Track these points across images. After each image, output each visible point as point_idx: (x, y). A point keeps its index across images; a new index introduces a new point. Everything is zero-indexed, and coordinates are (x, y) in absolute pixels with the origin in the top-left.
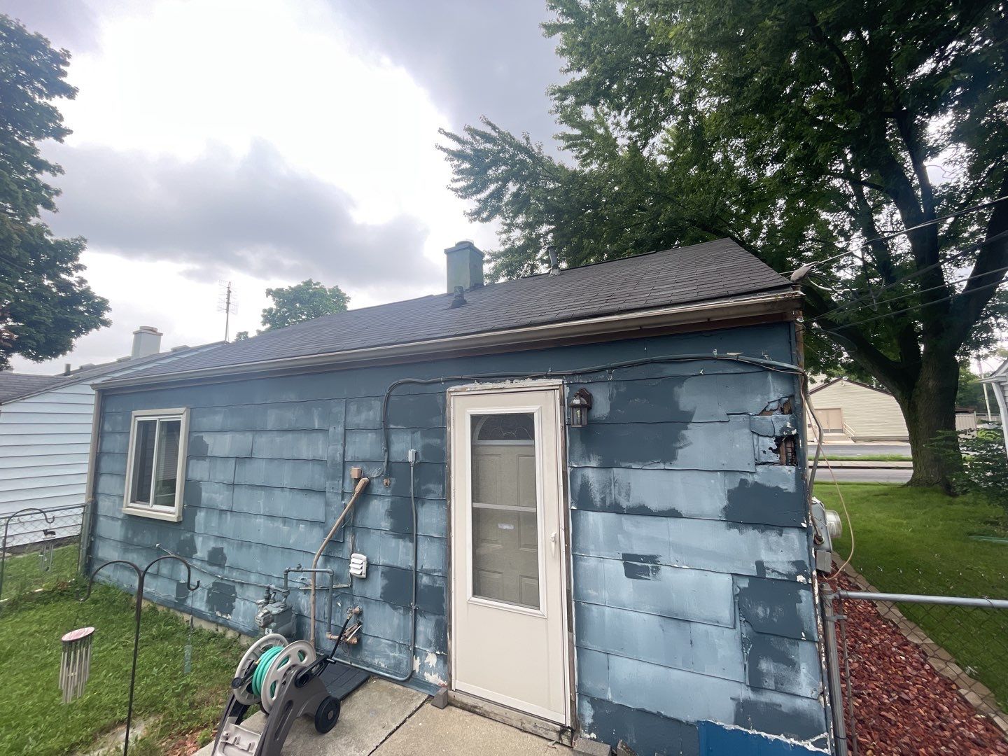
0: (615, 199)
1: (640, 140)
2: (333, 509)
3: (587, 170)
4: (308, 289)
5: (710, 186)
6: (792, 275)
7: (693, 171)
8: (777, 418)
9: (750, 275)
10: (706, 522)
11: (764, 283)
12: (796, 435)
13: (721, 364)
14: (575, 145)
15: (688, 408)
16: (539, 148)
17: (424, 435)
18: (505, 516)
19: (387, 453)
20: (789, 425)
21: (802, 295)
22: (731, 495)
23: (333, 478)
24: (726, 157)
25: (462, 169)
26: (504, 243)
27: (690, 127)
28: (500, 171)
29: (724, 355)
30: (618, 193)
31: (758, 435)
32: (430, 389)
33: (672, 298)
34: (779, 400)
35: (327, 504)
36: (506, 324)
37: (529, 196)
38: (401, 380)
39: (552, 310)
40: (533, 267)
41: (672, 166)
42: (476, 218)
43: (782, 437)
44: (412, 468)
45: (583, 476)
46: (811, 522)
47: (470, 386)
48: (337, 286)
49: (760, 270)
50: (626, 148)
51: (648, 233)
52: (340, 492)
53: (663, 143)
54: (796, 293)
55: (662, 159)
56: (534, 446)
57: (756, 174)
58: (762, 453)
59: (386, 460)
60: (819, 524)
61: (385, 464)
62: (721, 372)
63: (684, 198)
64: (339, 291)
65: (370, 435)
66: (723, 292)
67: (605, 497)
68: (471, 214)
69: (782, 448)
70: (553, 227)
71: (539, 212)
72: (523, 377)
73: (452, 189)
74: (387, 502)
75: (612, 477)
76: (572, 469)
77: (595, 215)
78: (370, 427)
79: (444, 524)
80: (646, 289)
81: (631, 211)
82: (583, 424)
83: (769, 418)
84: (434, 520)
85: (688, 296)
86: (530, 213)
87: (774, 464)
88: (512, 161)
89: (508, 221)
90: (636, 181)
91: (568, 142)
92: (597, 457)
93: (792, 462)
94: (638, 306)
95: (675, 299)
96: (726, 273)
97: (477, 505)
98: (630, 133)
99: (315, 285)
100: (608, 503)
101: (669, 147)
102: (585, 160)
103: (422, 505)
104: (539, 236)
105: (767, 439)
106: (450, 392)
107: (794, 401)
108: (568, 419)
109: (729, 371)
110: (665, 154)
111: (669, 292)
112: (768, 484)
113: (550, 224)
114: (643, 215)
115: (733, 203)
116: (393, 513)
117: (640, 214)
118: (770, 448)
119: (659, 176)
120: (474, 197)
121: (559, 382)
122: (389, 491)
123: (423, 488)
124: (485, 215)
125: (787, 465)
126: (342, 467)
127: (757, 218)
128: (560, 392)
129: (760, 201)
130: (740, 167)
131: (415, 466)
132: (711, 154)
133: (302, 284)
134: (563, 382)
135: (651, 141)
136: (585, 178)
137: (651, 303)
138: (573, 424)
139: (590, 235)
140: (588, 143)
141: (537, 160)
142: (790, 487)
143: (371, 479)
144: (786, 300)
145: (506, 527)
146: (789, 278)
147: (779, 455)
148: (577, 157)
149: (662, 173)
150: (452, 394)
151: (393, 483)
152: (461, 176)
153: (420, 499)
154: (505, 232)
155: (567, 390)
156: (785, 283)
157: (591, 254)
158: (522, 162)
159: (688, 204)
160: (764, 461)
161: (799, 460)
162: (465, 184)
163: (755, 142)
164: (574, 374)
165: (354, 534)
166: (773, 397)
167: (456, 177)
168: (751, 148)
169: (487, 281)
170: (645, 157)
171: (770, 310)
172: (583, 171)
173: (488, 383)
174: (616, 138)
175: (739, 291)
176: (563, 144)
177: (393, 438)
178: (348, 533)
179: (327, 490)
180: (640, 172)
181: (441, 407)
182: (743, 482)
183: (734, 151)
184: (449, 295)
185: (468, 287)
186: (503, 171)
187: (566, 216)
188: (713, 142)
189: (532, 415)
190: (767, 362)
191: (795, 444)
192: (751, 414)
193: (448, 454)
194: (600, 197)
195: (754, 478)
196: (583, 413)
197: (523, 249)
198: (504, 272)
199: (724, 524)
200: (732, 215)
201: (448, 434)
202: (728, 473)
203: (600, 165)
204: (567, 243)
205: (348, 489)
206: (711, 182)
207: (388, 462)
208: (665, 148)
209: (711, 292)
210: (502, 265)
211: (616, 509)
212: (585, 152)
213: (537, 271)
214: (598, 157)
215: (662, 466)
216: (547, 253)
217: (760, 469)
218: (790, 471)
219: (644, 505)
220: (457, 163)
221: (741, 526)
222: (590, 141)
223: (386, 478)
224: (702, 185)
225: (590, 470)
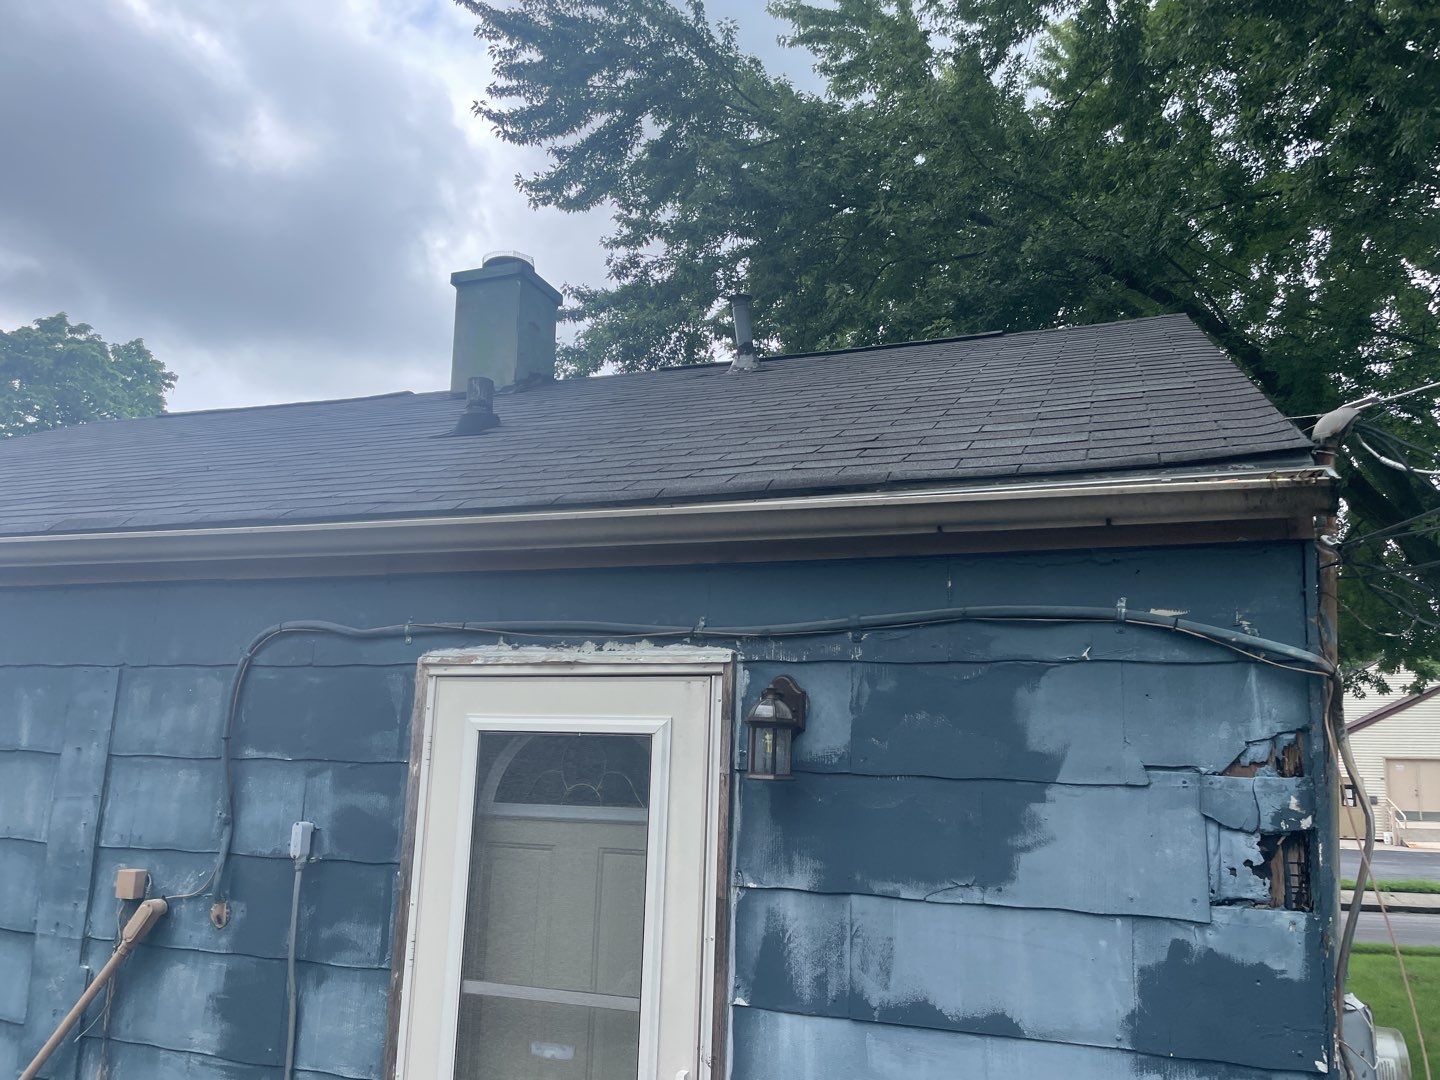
0: (913, 187)
1: (985, 45)
2: (52, 985)
3: (848, 105)
4: (53, 342)
5: (1149, 177)
6: (1317, 426)
7: (1114, 136)
8: (1266, 784)
9: (1217, 416)
10: (1086, 1053)
11: (1249, 440)
12: (1312, 831)
13: (1135, 636)
14: (823, 37)
15: (1050, 746)
16: (728, 34)
17: (342, 784)
18: (550, 1021)
19: (227, 831)
20: (1293, 803)
21: (1332, 478)
22: (1150, 982)
23: (62, 893)
24: (1192, 112)
25: (519, 64)
26: (620, 272)
27: (1109, 26)
28: (621, 82)
29: (1140, 613)
30: (921, 173)
31: (1220, 825)
32: (369, 653)
33: (1023, 459)
34: (1274, 739)
35: (36, 971)
36: (595, 492)
37: (694, 155)
38: (290, 625)
39: (722, 464)
40: (695, 342)
41: (1061, 117)
42: (549, 198)
43: (1277, 835)
44: (298, 875)
45: (771, 914)
46: (1337, 1058)
47: (483, 652)
48: (139, 341)
49: (1246, 406)
50: (950, 60)
51: (990, 281)
52: (78, 937)
53: (1045, 57)
54: (1321, 473)
55: (1036, 97)
56: (644, 824)
57: (1261, 162)
58: (1226, 873)
59: (223, 849)
60: (1358, 1063)
61: (219, 860)
62: (1133, 657)
63: (1086, 201)
64: (143, 353)
65: (182, 775)
66: (1148, 454)
67: (824, 975)
68: (535, 186)
69: (1277, 864)
70: (750, 242)
71: (718, 200)
72: (631, 637)
73: (489, 115)
74: (216, 970)
75: (847, 920)
76: (742, 895)
77: (862, 221)
78: (185, 752)
79: (377, 1038)
80: (964, 431)
81: (951, 222)
82: (778, 772)
83: (1247, 783)
84: (349, 1028)
85: (1064, 456)
86: (695, 201)
87: (1254, 903)
88: (654, 59)
89: (635, 215)
90: (968, 147)
91: (805, 26)
92: (811, 864)
93: (1300, 900)
94: (935, 474)
95: (1030, 462)
96: (1162, 406)
97: (475, 987)
98: (961, 25)
99: (72, 331)
100: (832, 992)
101: (1058, 71)
102: (844, 78)
103: (319, 983)
104: (714, 262)
105: (1241, 837)
106: (426, 666)
107: (1309, 743)
108: (742, 754)
109: (1152, 656)
110: (1046, 85)
111: (1017, 442)
112: (1238, 957)
113: (744, 233)
114: (983, 234)
115: (1206, 226)
116: (228, 1005)
117: (973, 232)
118: (1248, 863)
119: (1025, 141)
120: (547, 143)
121: (723, 654)
122: (224, 941)
123: (326, 934)
124: (573, 192)
125: (1288, 907)
126: (88, 864)
127: (1261, 268)
128: (725, 684)
129: (1268, 227)
130: (1225, 139)
131: (309, 869)
132: (1158, 101)
133: (35, 327)
134: (734, 656)
135: (1013, 51)
136: (841, 124)
137: (970, 467)
138: (753, 771)
139: (845, 273)
140: (856, 37)
141: (722, 63)
142: (1291, 965)
143: (171, 905)
144: (1296, 488)
145: (551, 1052)
146: (1309, 434)
147: (1267, 881)
148: (825, 69)
149: (1035, 132)
150: (433, 671)
151: (238, 916)
152: (514, 83)
153: (311, 965)
154: (627, 242)
155: (744, 677)
156: (1297, 444)
157: (844, 321)
158: (682, 64)
159: (1093, 219)
160: (1231, 894)
161: (1315, 896)
162: (526, 105)
163: (1258, 84)
164: (764, 638)
165: (109, 1061)
166: (1260, 729)
167: (502, 82)
168: (1252, 95)
169: (566, 369)
170: (995, 89)
171: (1256, 509)
172: (837, 107)
173: (535, 647)
174: (928, 32)
175: (1186, 457)
176: (790, 29)
177: (252, 785)
178: (91, 1057)
179: (39, 931)
180: (980, 124)
181: (399, 708)
182: (1179, 948)
183: (1209, 99)
184: (454, 396)
185: (509, 380)
186: (628, 82)
187: (787, 219)
188: (1164, 71)
189: (647, 739)
190: (1247, 638)
191: (1307, 853)
192: (1204, 770)
193: (406, 838)
194: (876, 178)
195: (1205, 940)
196: (780, 741)
197: (668, 293)
198: (615, 348)
199: (1127, 1060)
200: (1201, 254)
201: (410, 781)
202: (1143, 923)
203: (883, 96)
204: (788, 287)
205: (101, 928)
206: (1153, 170)
207: (229, 854)
208: (1050, 73)
209: (1121, 452)
210: (611, 327)
211: (852, 1008)
212: (846, 58)
213: (702, 353)
214: (879, 75)
215: (976, 895)
216: (728, 311)
217: (1221, 915)
218: (1294, 923)
219: (926, 1001)
220: (508, 46)
221: (1170, 1067)
222: (862, 31)
223: (218, 900)
224: (1132, 175)
225: (790, 898)
